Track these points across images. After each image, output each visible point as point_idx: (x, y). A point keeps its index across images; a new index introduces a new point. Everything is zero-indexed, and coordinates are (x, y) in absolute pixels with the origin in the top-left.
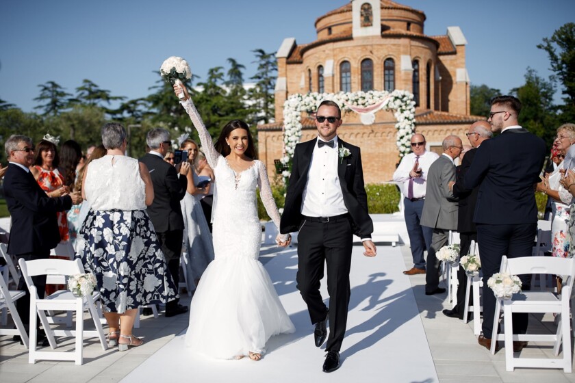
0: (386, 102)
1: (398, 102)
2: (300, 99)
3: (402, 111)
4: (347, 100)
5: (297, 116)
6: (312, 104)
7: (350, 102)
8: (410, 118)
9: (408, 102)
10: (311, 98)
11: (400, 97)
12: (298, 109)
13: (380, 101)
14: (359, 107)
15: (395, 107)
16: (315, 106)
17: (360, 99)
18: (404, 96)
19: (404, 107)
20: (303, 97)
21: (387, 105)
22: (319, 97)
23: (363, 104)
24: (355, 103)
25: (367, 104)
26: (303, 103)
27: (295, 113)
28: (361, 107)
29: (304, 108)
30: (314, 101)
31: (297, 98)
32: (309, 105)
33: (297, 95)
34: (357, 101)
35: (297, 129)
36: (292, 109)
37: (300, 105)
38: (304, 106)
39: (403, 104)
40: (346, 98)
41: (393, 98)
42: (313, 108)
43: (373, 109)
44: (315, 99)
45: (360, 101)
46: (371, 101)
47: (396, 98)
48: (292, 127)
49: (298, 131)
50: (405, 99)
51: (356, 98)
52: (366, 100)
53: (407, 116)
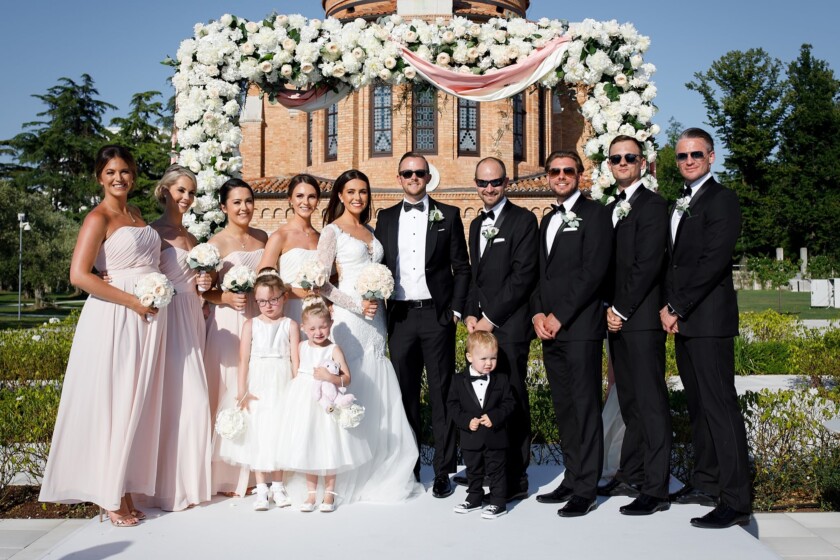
0: (554, 60)
1: (599, 60)
2: (237, 34)
3: (615, 92)
4: (413, 46)
5: (225, 99)
6: (281, 56)
7: (423, 53)
8: (642, 120)
9: (635, 61)
10: (280, 33)
11: (606, 42)
12: (230, 73)
13: (535, 55)
14: (456, 71)
15: (591, 77)
16: (295, 64)
17: (461, 44)
18: (617, 42)
19: (621, 79)
20: (250, 27)
21: (559, 69)
22: (308, 31)
23: (473, 64)
24: (444, 57)
25: (485, 63)
26: (247, 48)
27: (216, 87)
28: (465, 71)
29: (249, 69)
30: (290, 44)
31: (227, 31)
32: (270, 57)
33: (227, 19)
34: (448, 48)
35: (223, 147)
36: (207, 70)
37: (237, 56)
38: (252, 61)
39: (616, 68)
40: (412, 39)
41: (579, 46)
42: (287, 70)
43: (506, 82)
44: (294, 35)
45: (462, 52)
46: (500, 54)
47: (592, 45)
48: (206, 138)
49: (226, 156)
50: (623, 50)
51: (447, 37)
52: (482, 48)
53: (632, 113)
